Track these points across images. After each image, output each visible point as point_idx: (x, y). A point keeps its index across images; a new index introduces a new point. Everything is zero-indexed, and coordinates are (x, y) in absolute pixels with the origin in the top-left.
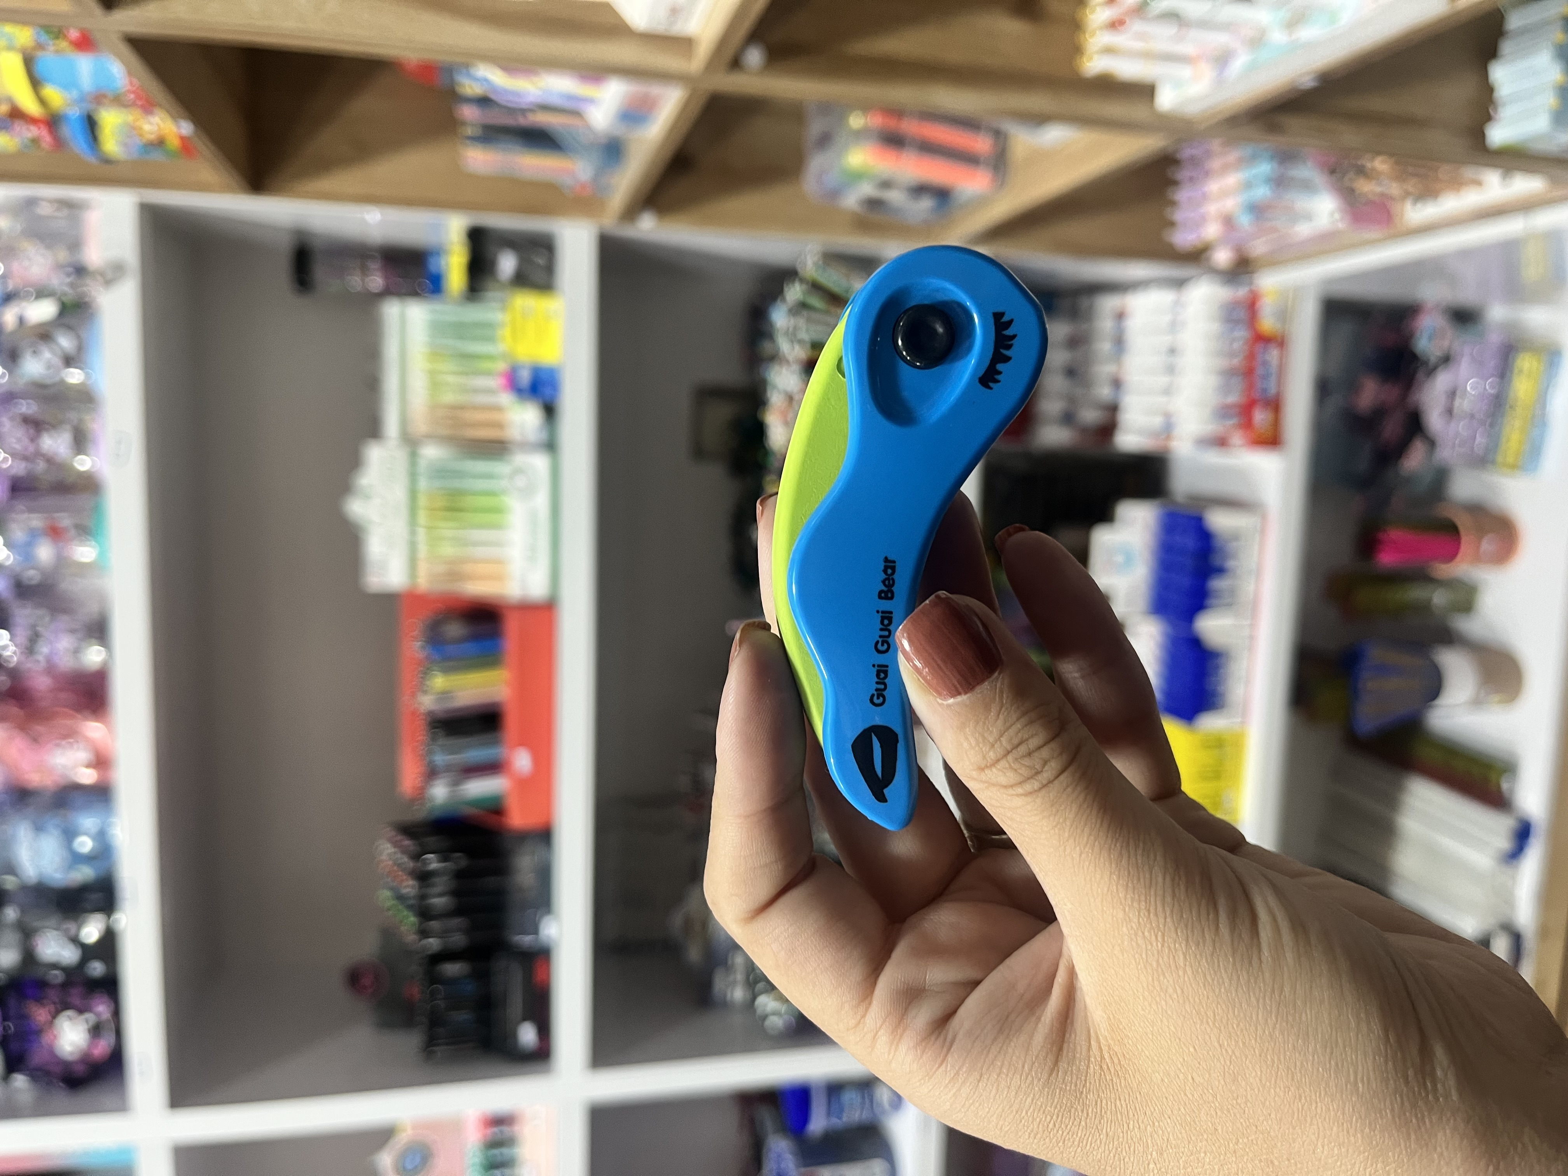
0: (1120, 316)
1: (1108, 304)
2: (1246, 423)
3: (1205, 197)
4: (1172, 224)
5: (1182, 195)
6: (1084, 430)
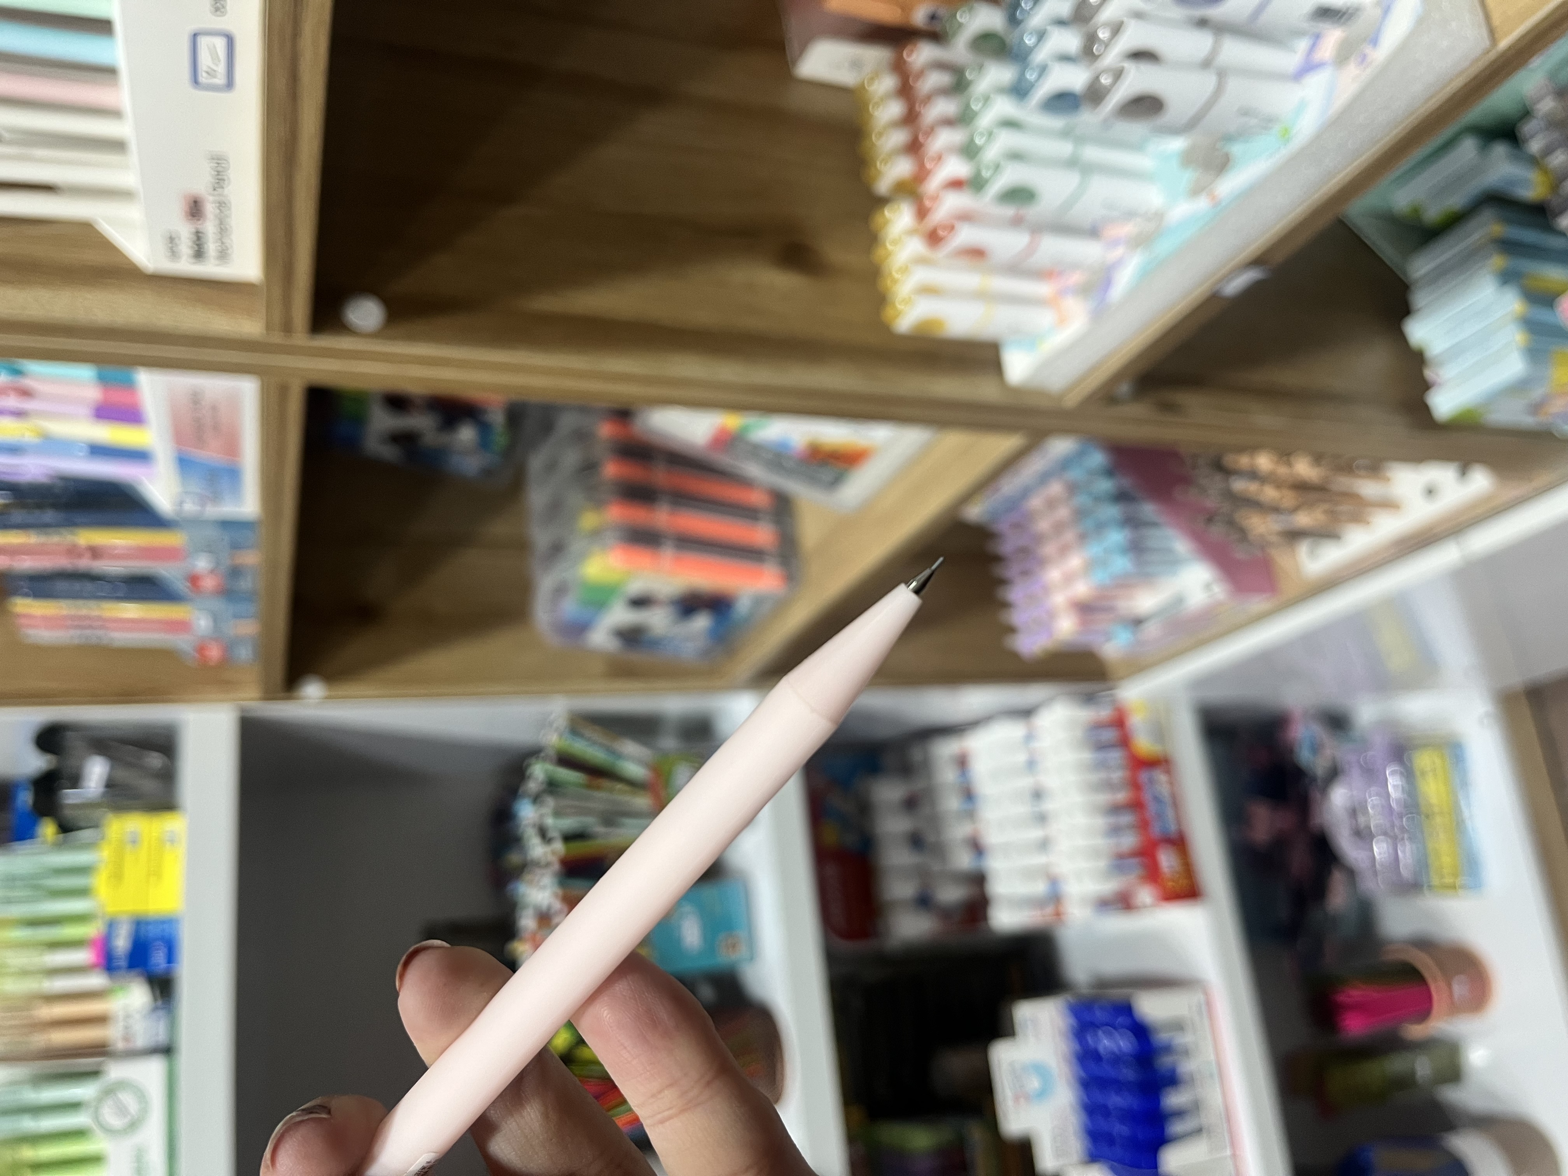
0: (962, 762)
1: (944, 750)
2: (1152, 874)
3: (1047, 590)
4: (1011, 630)
5: (1016, 594)
6: (945, 913)
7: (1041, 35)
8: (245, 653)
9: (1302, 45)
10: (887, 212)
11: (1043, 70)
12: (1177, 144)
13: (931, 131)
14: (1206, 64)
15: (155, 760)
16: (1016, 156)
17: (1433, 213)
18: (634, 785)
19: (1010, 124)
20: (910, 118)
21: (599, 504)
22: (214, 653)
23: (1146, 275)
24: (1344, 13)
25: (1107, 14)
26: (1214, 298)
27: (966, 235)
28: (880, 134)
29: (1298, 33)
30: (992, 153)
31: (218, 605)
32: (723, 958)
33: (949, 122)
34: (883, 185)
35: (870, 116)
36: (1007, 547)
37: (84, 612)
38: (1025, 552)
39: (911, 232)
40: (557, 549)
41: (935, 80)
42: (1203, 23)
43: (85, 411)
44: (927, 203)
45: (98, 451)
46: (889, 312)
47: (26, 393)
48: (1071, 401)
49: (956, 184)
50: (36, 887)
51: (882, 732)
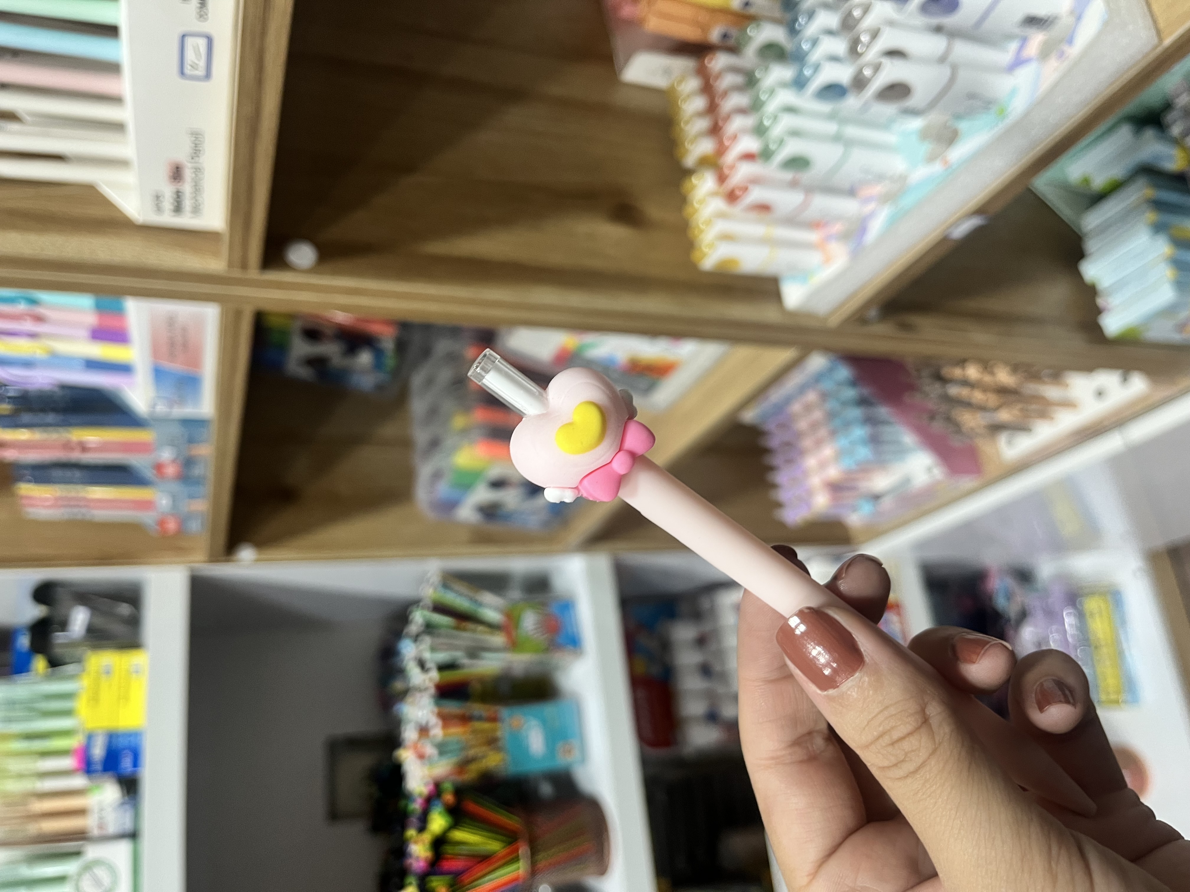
4: (779, 505)
5: (781, 477)
6: (729, 726)
7: (815, 42)
8: (195, 526)
9: (1013, 46)
10: (694, 180)
11: (817, 68)
12: (916, 124)
13: (728, 118)
14: (942, 59)
15: (124, 609)
16: (795, 133)
17: (1099, 182)
18: (492, 627)
19: (790, 110)
20: (712, 109)
21: (467, 409)
22: (172, 526)
23: (893, 223)
24: (1046, 21)
25: (869, 22)
26: (945, 240)
27: (756, 195)
28: (687, 123)
29: (1009, 37)
30: (777, 131)
31: (176, 487)
32: (560, 761)
33: (742, 111)
34: (690, 161)
35: (679, 108)
36: (774, 442)
37: (73, 494)
38: (788, 445)
39: (714, 194)
40: (435, 444)
41: (728, 80)
42: (938, 29)
43: (84, 333)
44: (726, 171)
45: (93, 365)
46: (695, 256)
47: (39, 319)
48: (834, 322)
49: (749, 157)
50: (31, 709)
51: (678, 586)
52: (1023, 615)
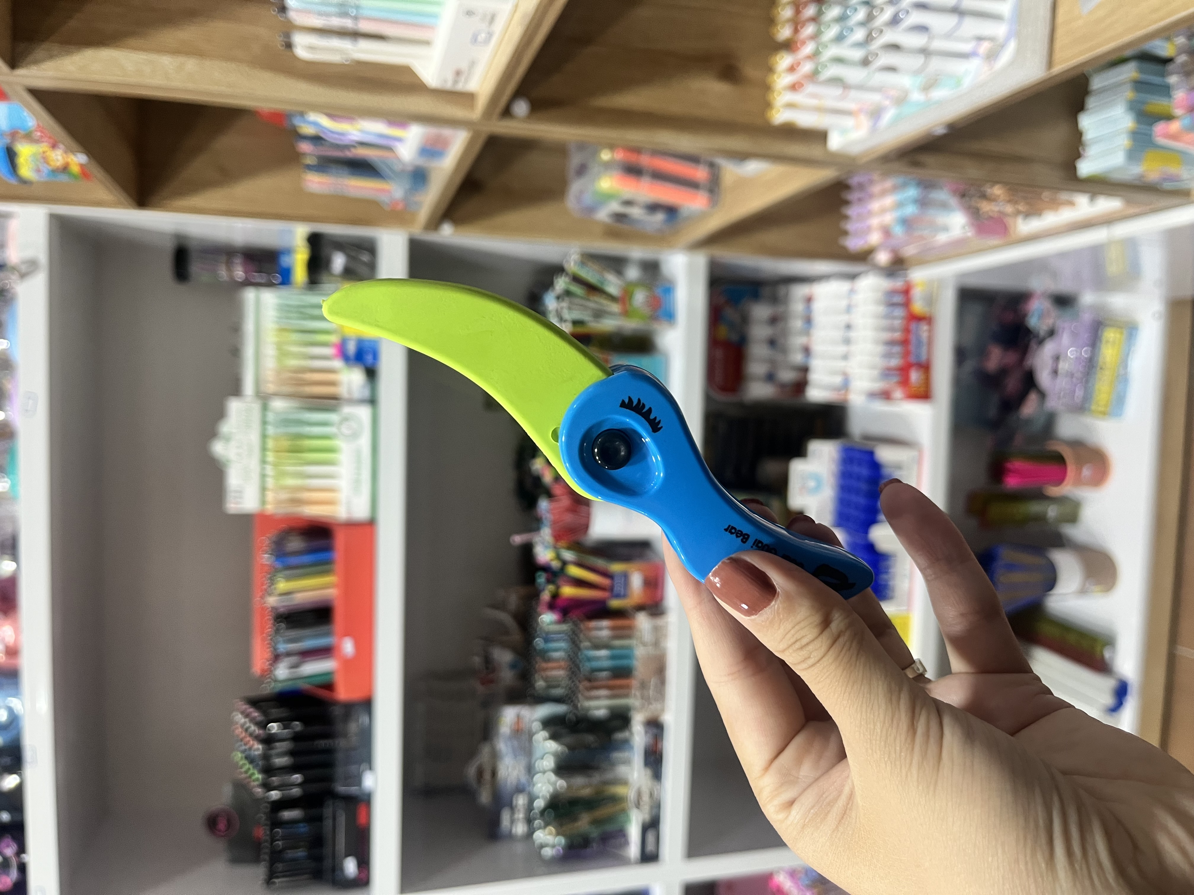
0: (809, 300)
1: (799, 291)
2: (905, 382)
3: (870, 214)
4: (845, 233)
6: (783, 386)
10: (778, 58)
11: (852, 31)
13: (804, 21)
15: (365, 258)
16: (836, 60)
18: (612, 298)
22: (400, 207)
23: (896, 120)
25: (879, 21)
26: (931, 135)
27: (810, 89)
30: (825, 57)
34: (778, 38)
40: (584, 169)
46: (770, 110)
50: (303, 313)
51: (764, 276)
52: (1052, 333)
